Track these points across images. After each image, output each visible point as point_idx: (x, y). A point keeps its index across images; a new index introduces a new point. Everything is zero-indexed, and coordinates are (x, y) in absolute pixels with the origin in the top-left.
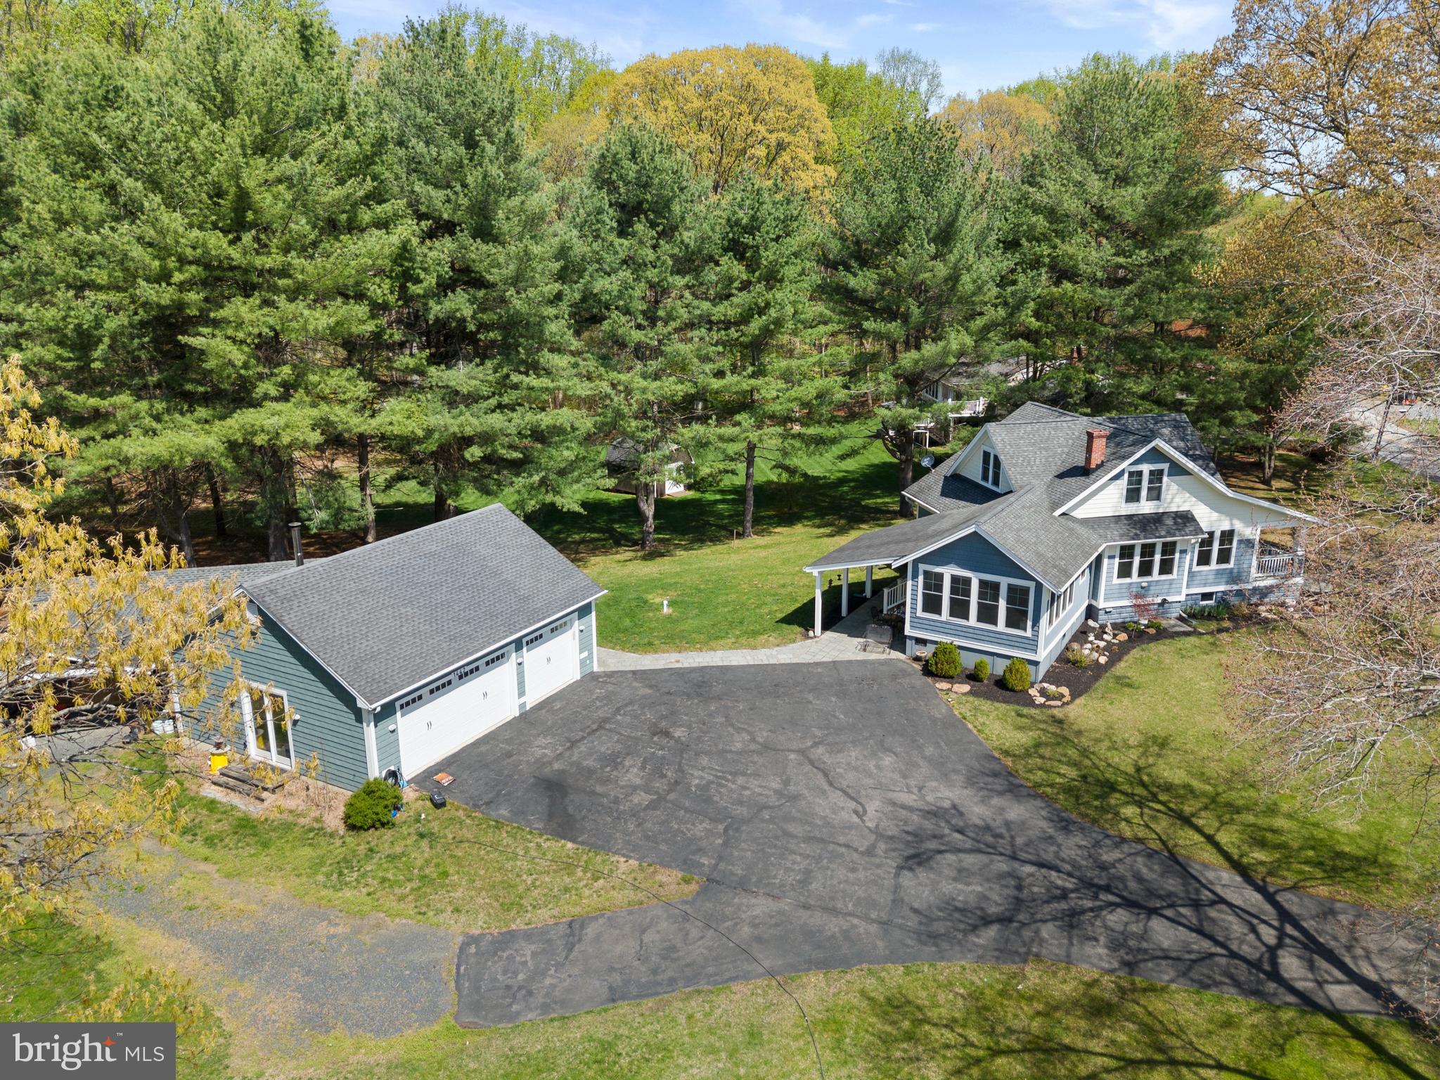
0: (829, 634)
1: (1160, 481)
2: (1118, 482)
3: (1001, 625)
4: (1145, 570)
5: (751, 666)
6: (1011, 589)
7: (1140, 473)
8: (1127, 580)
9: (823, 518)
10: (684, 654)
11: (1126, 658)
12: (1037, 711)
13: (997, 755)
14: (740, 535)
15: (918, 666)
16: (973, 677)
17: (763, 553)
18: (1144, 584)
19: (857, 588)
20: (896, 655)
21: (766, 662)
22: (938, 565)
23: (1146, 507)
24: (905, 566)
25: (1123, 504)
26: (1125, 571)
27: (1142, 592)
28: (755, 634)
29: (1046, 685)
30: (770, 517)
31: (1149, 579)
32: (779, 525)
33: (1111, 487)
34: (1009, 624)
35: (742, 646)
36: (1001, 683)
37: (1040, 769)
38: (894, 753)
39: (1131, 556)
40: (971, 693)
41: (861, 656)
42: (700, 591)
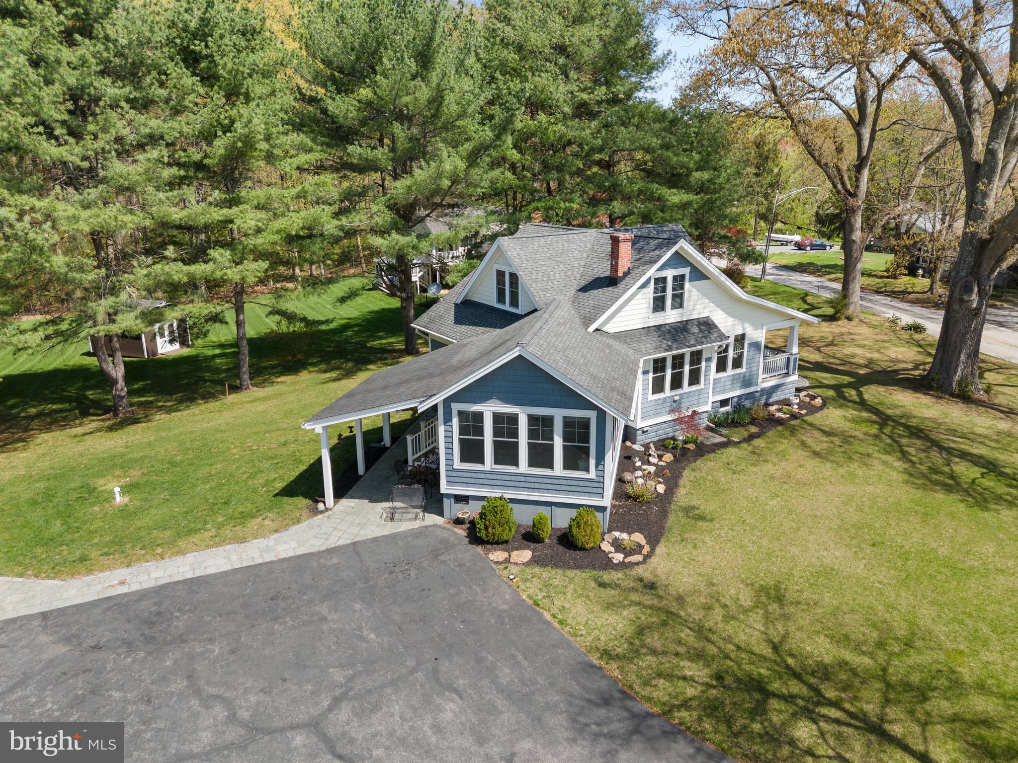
0: (345, 502)
1: (682, 287)
2: (645, 290)
3: (558, 468)
4: (677, 383)
5: (235, 571)
6: (568, 423)
7: (664, 280)
8: (661, 396)
9: (329, 363)
10: (133, 569)
11: (681, 482)
12: (620, 575)
13: (596, 662)
14: (235, 389)
15: (461, 532)
16: (531, 537)
17: (261, 407)
18: (677, 398)
19: (373, 436)
20: (432, 519)
21: (259, 561)
22: (475, 402)
23: (671, 316)
24: (435, 408)
25: (652, 316)
26: (658, 387)
27: (675, 406)
28: (245, 517)
29: (617, 534)
30: (273, 367)
31: (679, 391)
32: (282, 373)
33: (639, 296)
34: (567, 466)
35: (224, 541)
36: (567, 540)
37: (660, 675)
38: (456, 691)
39: (663, 369)
40: (534, 561)
41: (389, 529)
42: (173, 464)
